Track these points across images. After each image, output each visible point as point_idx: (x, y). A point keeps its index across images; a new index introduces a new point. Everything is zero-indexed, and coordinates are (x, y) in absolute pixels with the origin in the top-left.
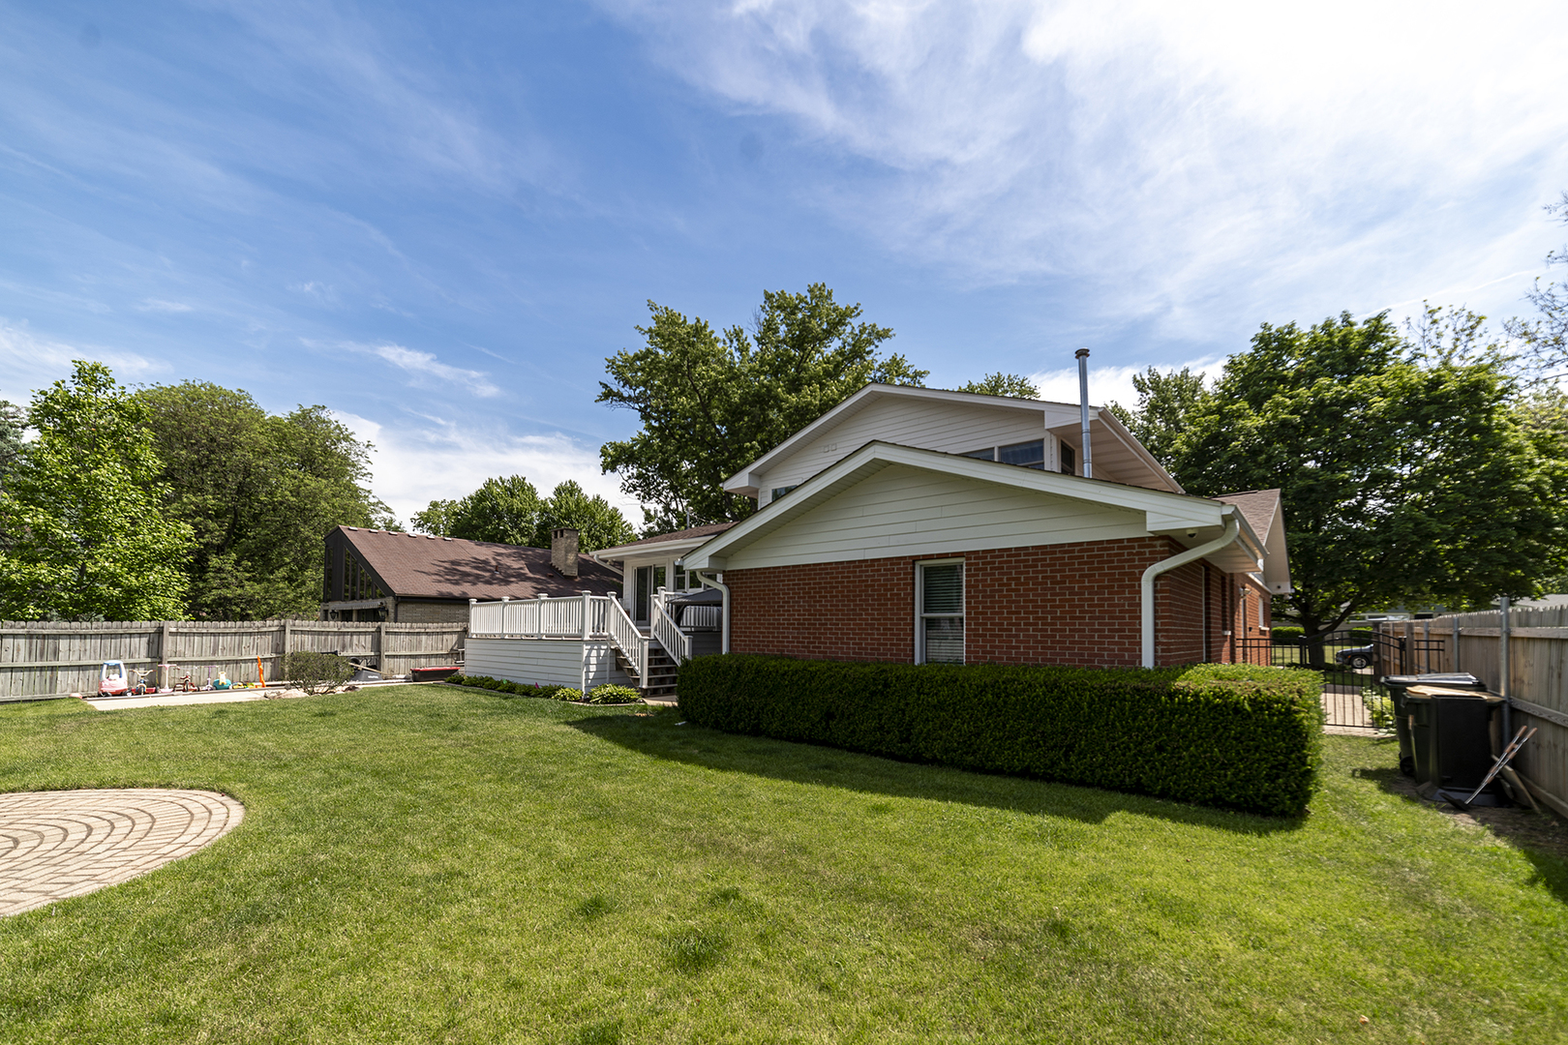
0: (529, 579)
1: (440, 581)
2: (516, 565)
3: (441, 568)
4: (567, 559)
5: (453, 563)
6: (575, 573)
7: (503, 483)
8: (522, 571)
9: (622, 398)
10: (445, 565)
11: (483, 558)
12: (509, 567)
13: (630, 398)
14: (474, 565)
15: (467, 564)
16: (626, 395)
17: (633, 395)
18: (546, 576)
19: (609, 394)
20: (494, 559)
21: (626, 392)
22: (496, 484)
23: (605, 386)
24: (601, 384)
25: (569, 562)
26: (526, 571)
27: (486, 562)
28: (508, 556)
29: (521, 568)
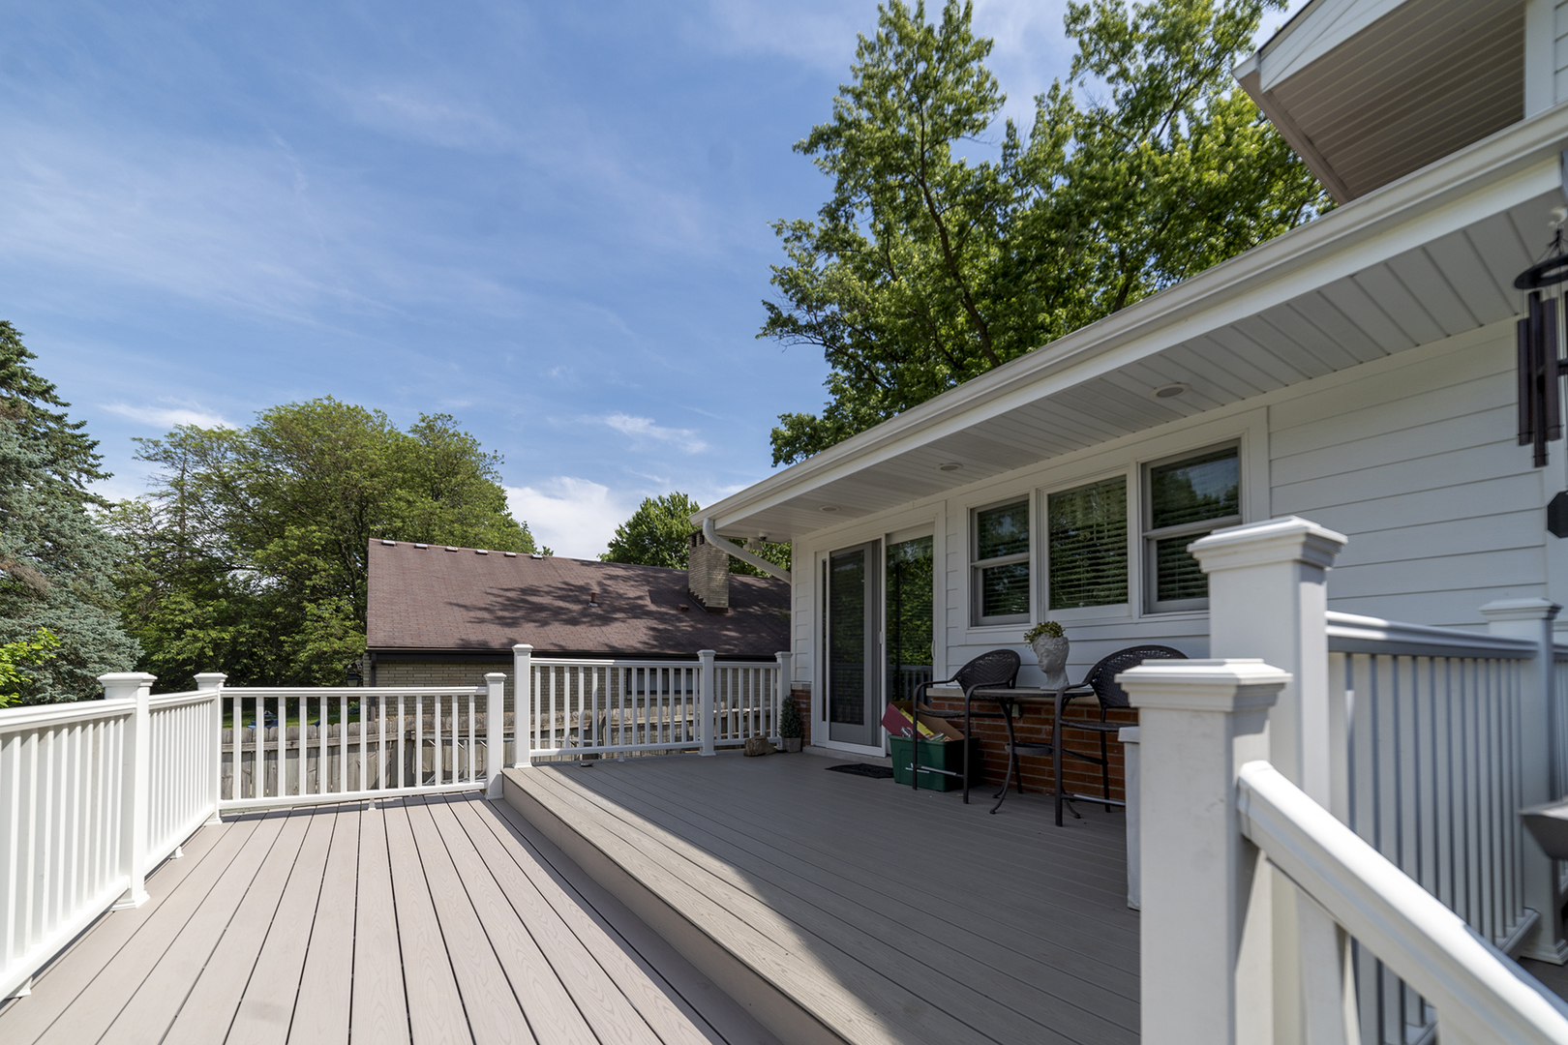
0: (649, 614)
1: (482, 621)
2: (632, 593)
3: (499, 600)
4: (710, 580)
5: (524, 591)
6: (724, 602)
7: (663, 503)
8: (640, 602)
9: (797, 329)
10: (509, 594)
11: (581, 583)
12: (620, 596)
13: (809, 327)
14: (560, 593)
15: (548, 593)
16: (802, 322)
17: (815, 322)
18: (676, 608)
19: (779, 323)
20: (600, 584)
21: (803, 317)
22: (655, 505)
23: (771, 308)
24: (764, 303)
25: (714, 584)
26: (647, 602)
27: (584, 589)
28: (626, 579)
29: (640, 598)
